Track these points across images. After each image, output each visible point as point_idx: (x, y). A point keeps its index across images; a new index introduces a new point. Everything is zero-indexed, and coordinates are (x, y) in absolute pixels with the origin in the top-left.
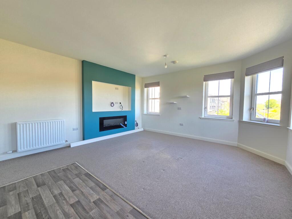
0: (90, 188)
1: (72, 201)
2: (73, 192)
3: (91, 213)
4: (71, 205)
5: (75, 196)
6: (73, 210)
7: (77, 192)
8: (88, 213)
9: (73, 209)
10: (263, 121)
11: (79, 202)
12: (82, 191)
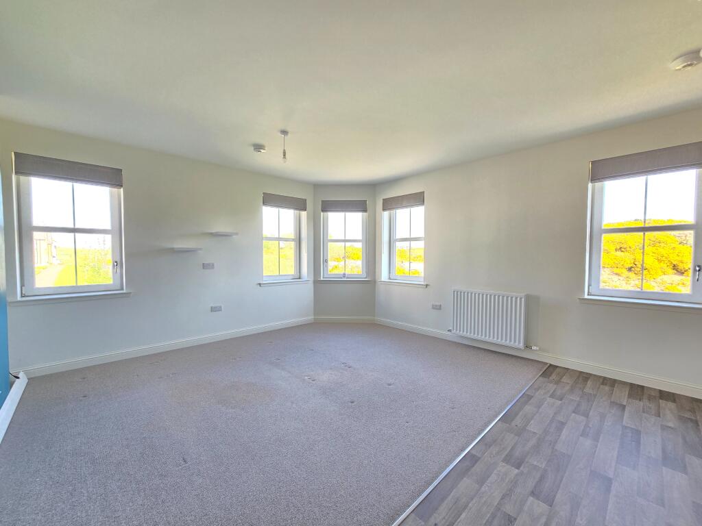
0: (481, 486)
1: (540, 507)
2: (515, 519)
3: (543, 466)
4: (551, 506)
5: (526, 508)
6: (558, 496)
7: (509, 508)
8: (545, 471)
9: (555, 496)
10: (342, 276)
11: (533, 492)
12: (502, 499)
